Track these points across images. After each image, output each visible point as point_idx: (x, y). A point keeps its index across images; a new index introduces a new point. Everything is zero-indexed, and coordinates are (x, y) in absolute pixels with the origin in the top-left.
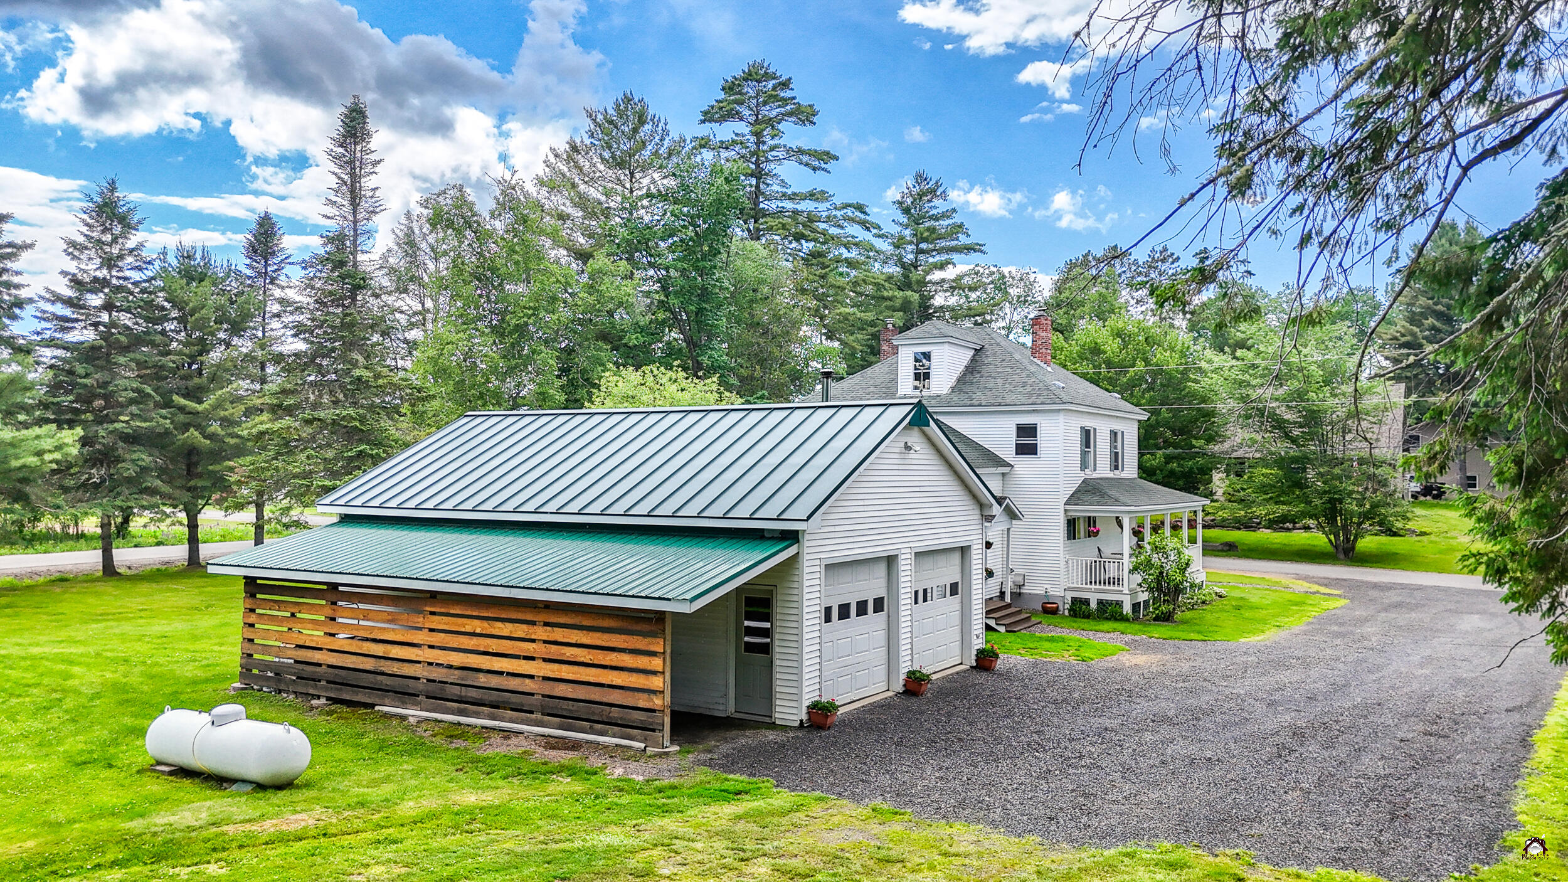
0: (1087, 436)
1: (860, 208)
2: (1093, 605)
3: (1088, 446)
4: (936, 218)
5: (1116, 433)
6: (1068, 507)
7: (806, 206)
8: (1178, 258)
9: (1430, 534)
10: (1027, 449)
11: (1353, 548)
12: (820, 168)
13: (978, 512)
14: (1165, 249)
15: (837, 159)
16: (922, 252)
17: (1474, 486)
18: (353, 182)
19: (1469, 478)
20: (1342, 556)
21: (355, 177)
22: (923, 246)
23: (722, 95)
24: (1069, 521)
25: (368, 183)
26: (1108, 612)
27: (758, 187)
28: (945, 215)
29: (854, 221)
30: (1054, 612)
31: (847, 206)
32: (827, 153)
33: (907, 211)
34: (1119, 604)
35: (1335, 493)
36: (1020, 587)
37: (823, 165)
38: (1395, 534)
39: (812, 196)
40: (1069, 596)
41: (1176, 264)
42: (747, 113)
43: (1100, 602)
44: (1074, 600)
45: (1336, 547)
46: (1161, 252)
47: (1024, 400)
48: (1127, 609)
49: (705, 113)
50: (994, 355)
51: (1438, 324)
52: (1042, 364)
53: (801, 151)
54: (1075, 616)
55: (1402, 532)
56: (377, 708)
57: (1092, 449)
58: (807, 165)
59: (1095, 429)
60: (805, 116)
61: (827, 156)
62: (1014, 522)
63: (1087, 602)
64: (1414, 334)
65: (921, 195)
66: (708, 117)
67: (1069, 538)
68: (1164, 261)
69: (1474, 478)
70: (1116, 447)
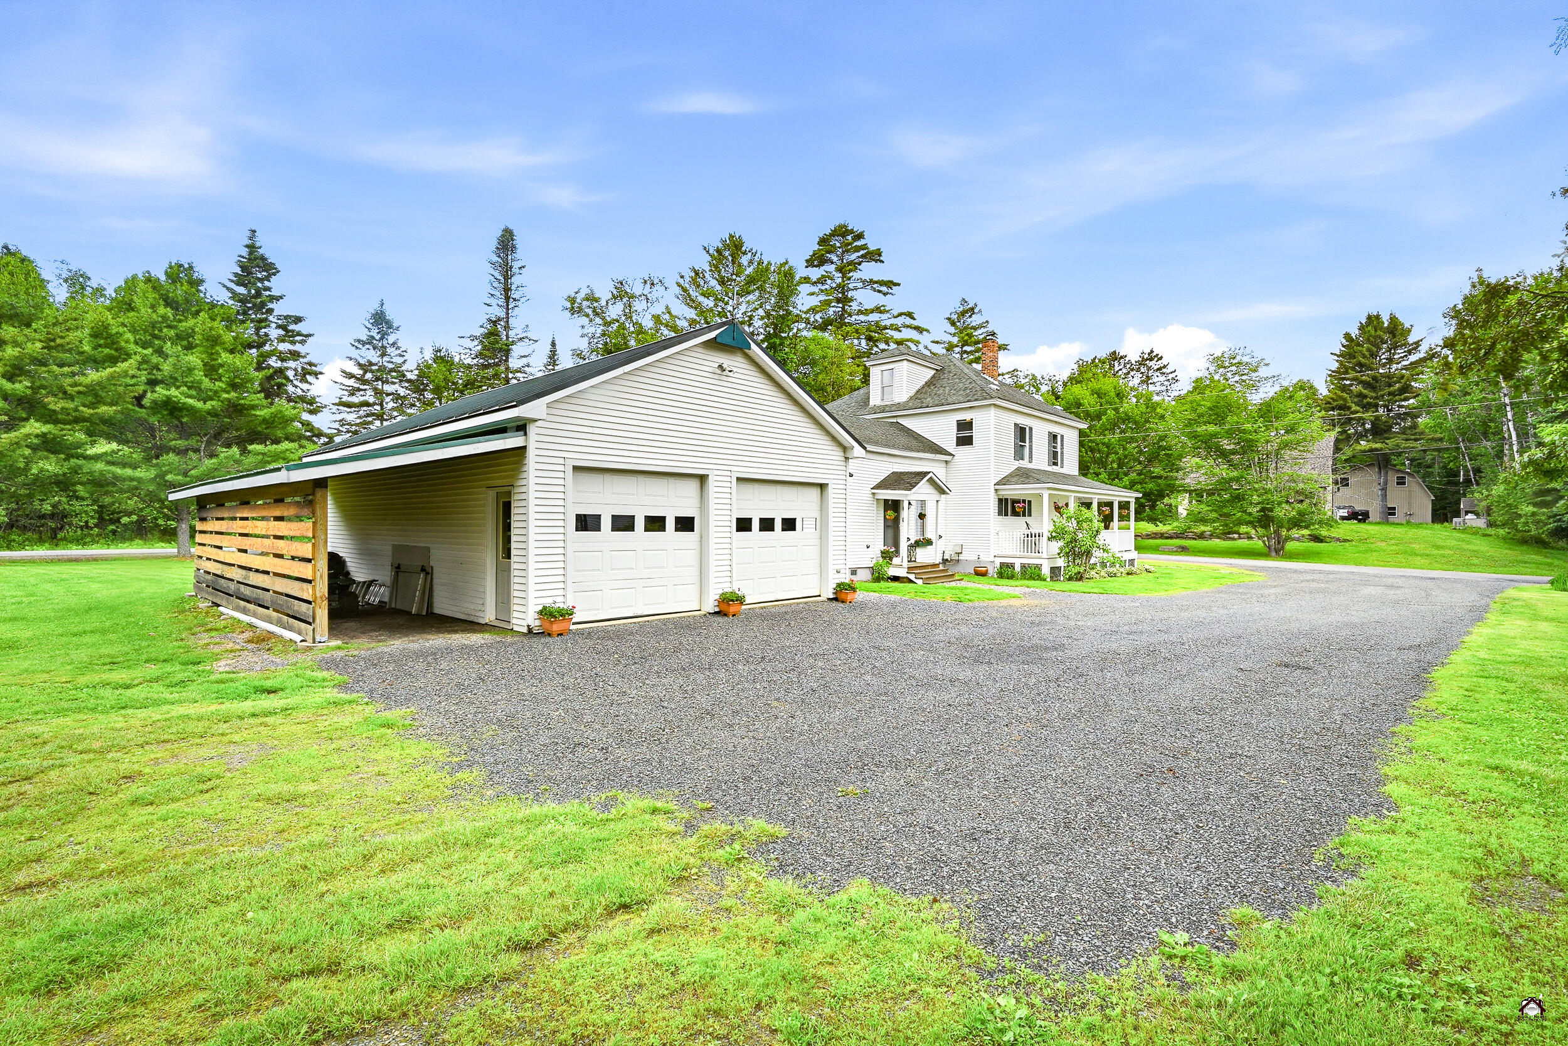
0: (1022, 433)
1: (910, 315)
2: (1018, 568)
3: (1023, 440)
4: (975, 328)
5: (1055, 437)
6: (997, 487)
7: (874, 317)
8: (1161, 358)
9: (1352, 541)
10: (965, 441)
11: (1283, 548)
12: (887, 293)
13: (842, 454)
14: (1152, 351)
15: (899, 285)
16: (966, 352)
17: (1394, 514)
18: (506, 283)
19: (1390, 508)
20: (1274, 554)
21: (507, 278)
22: (966, 348)
23: (816, 247)
24: (1000, 500)
25: (516, 281)
26: (1031, 573)
27: (843, 308)
28: (981, 326)
29: (908, 327)
30: (984, 574)
31: (900, 315)
32: (891, 282)
33: (953, 324)
34: (1039, 567)
35: (1268, 504)
36: (959, 554)
37: (890, 291)
38: (1321, 541)
39: (878, 310)
40: (998, 561)
41: (1160, 362)
42: (835, 259)
43: (1023, 566)
44: (1002, 564)
45: (1269, 547)
46: (1149, 354)
47: (962, 399)
48: (1046, 571)
49: (807, 261)
50: (950, 372)
51: (1365, 392)
52: (990, 379)
53: (872, 282)
54: (1002, 578)
55: (1328, 540)
56: (220, 608)
57: (1027, 444)
58: (879, 291)
59: (1031, 429)
60: (875, 256)
61: (890, 284)
62: (943, 496)
63: (1012, 566)
64: (1345, 400)
65: (963, 313)
66: (810, 263)
67: (1000, 514)
68: (1151, 360)
69: (1394, 508)
70: (1055, 447)
